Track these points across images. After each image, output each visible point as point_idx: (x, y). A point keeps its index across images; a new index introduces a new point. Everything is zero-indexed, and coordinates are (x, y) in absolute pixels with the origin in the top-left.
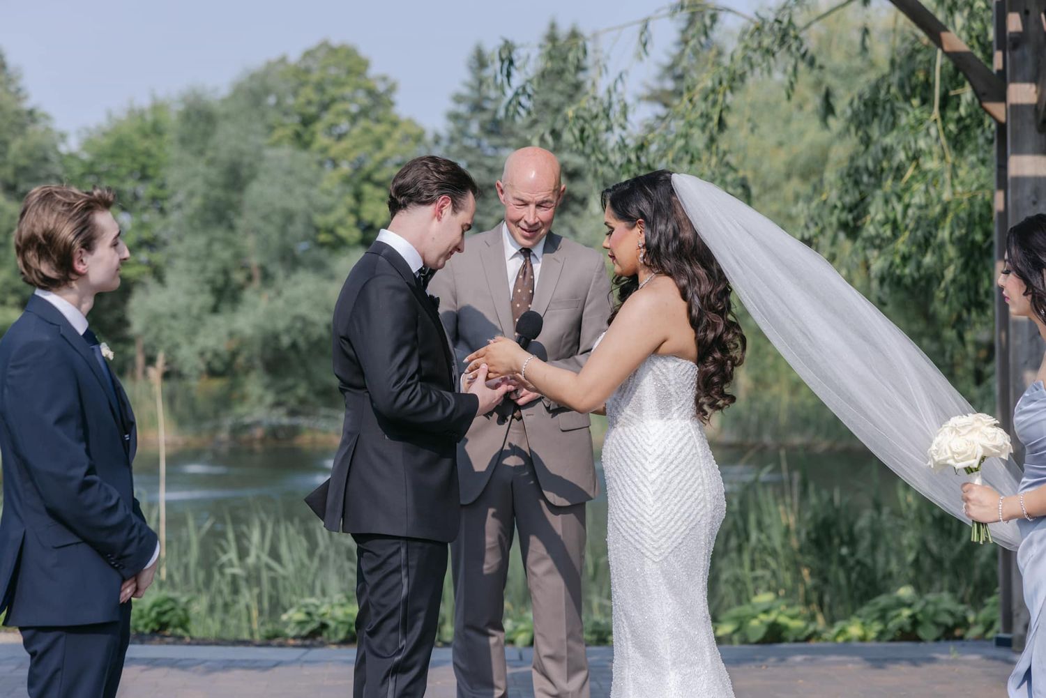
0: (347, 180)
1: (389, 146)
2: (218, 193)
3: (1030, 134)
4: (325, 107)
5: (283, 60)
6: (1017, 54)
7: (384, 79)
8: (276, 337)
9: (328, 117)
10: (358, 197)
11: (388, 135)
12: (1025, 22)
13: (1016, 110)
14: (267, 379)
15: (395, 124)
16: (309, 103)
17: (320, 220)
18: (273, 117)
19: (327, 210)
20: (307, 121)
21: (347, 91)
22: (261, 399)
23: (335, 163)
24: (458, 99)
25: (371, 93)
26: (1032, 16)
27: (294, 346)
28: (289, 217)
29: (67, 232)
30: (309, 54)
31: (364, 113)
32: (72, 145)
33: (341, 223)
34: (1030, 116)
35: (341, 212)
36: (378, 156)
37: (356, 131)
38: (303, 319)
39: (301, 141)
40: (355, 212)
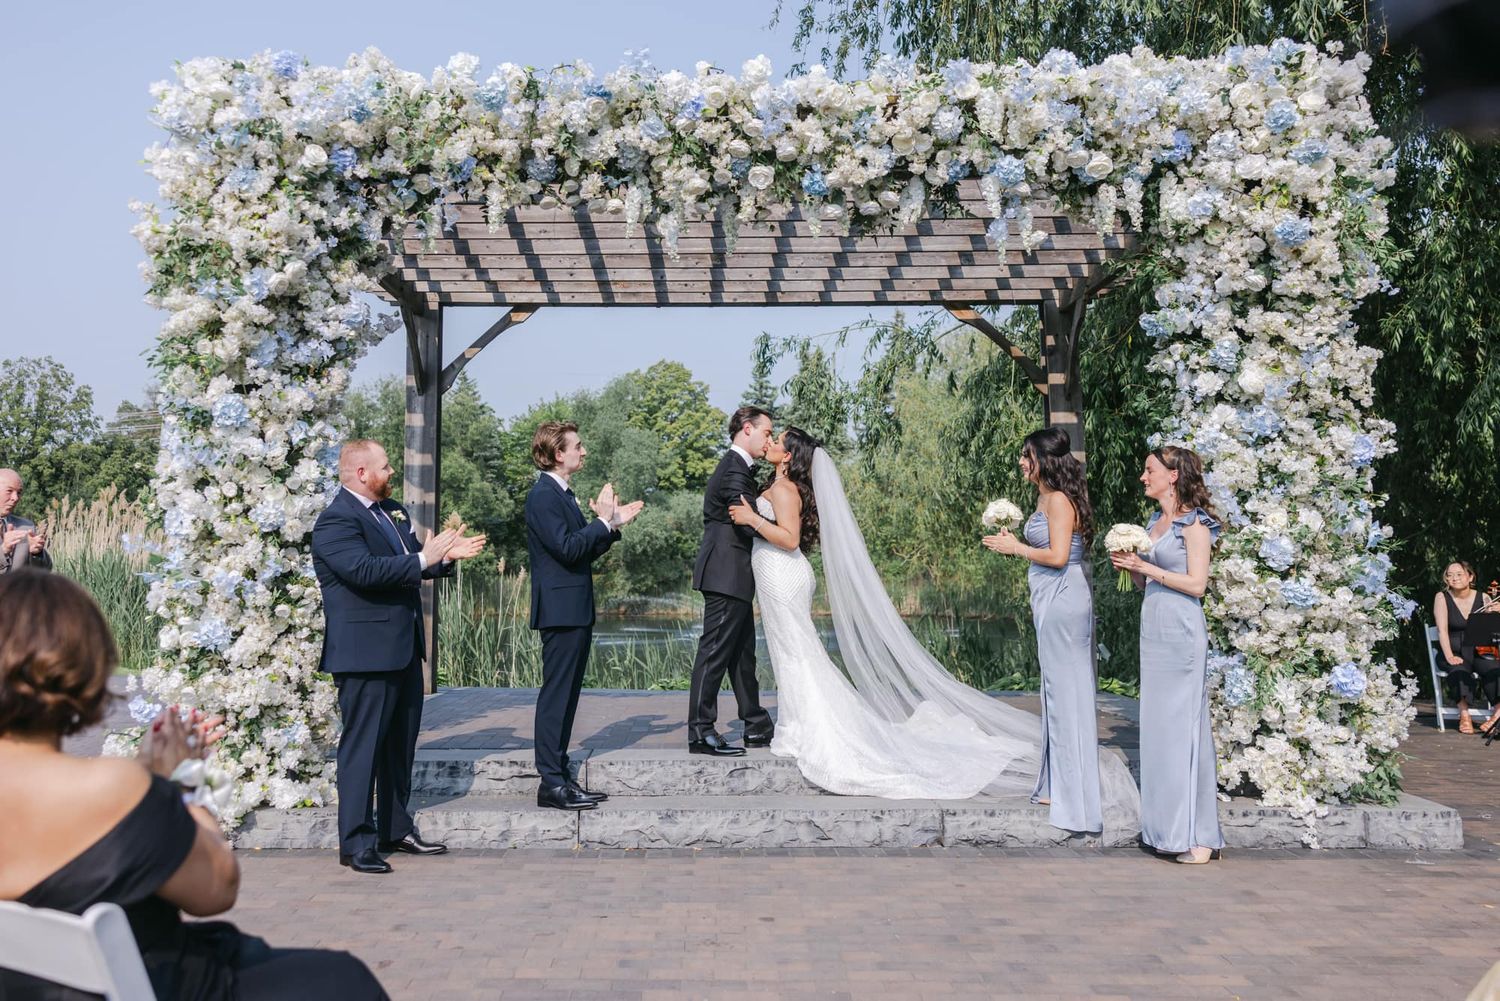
0: (677, 446)
1: (703, 425)
2: (597, 455)
3: (1062, 401)
4: (663, 402)
5: (637, 372)
6: (1053, 358)
7: (701, 384)
8: (633, 547)
9: (665, 409)
10: (685, 458)
11: (703, 418)
12: (1056, 340)
13: (1053, 387)
14: (628, 574)
15: (707, 412)
16: (653, 399)
17: (660, 472)
18: (631, 408)
19: (665, 466)
20: (652, 411)
21: (677, 392)
22: (624, 586)
23: (670, 438)
24: (746, 396)
25: (691, 392)
26: (1060, 337)
27: (644, 551)
28: (640, 470)
29: (552, 441)
30: (652, 368)
31: (687, 405)
32: (506, 427)
33: (674, 474)
34: (1061, 391)
35: (673, 467)
36: (697, 432)
37: (682, 417)
38: (650, 534)
39: (648, 423)
40: (682, 467)
